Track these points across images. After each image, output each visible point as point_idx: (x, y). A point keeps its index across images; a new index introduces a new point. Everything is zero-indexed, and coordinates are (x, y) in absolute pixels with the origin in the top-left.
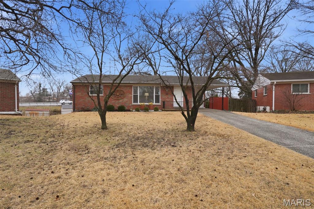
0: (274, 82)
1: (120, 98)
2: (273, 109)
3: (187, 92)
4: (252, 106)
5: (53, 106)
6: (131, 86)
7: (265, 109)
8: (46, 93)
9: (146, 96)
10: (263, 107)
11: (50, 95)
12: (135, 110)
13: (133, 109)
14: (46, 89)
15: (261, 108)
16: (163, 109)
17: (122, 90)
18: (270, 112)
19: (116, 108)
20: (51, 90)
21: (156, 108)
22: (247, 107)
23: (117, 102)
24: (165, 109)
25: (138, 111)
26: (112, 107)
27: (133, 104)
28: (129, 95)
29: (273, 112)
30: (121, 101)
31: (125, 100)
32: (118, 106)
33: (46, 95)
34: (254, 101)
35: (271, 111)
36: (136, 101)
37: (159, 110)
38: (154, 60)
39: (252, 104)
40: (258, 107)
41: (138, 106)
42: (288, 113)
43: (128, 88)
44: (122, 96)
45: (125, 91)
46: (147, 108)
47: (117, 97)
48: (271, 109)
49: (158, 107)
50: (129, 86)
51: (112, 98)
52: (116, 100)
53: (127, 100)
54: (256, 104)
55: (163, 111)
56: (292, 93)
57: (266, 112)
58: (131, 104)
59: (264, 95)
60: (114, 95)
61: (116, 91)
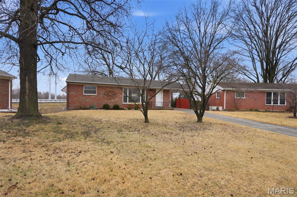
1: (112, 98)
2: (225, 109)
10: (216, 107)
12: (128, 108)
13: (126, 108)
17: (114, 91)
18: (223, 110)
23: (109, 101)
25: (130, 109)
26: (108, 105)
27: (123, 103)
28: (120, 95)
29: (225, 110)
30: (113, 100)
31: (117, 100)
36: (125, 101)
41: (129, 105)
42: (235, 111)
43: (119, 89)
44: (114, 96)
45: (116, 92)
47: (109, 97)
48: (223, 108)
51: (105, 98)
56: (236, 98)
57: (220, 111)
58: (121, 104)
59: (217, 98)
60: (107, 95)
61: (108, 91)
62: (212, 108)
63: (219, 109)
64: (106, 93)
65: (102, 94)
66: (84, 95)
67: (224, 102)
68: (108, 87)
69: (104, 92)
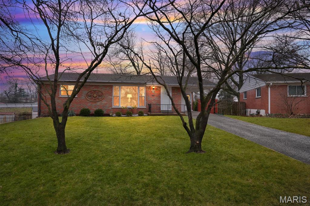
0: (270, 83)
1: (98, 100)
2: (269, 113)
3: (176, 94)
4: (241, 109)
5: (26, 107)
6: (111, 86)
7: (258, 113)
8: (23, 93)
9: (128, 98)
10: (256, 110)
11: (28, 96)
12: (116, 114)
13: (113, 113)
14: (23, 89)
15: (254, 111)
16: (148, 113)
17: (100, 90)
19: (92, 111)
20: (29, 90)
21: (140, 112)
22: (237, 110)
23: (94, 104)
24: (152, 113)
25: (120, 116)
26: (87, 111)
27: (113, 107)
28: (109, 97)
29: (270, 116)
30: (98, 104)
31: (104, 102)
32: (95, 109)
33: (23, 95)
34: (243, 104)
35: (267, 115)
37: (144, 115)
38: (137, 62)
39: (241, 107)
40: (249, 110)
41: (119, 110)
42: (287, 117)
43: (108, 88)
44: (100, 98)
45: (103, 92)
46: (130, 112)
47: (94, 98)
48: (267, 112)
49: (143, 111)
50: (108, 86)
51: (88, 100)
52: (93, 102)
53: (106, 102)
54: (245, 106)
55: (148, 115)
56: (288, 96)
57: (261, 116)
58: (110, 108)
59: (257, 97)
60: (90, 96)
61: (93, 91)
62: (250, 112)
63: (261, 114)
64: (89, 94)
65: (84, 95)
66: (60, 97)
67: (268, 103)
68: (92, 86)
69: (87, 92)
